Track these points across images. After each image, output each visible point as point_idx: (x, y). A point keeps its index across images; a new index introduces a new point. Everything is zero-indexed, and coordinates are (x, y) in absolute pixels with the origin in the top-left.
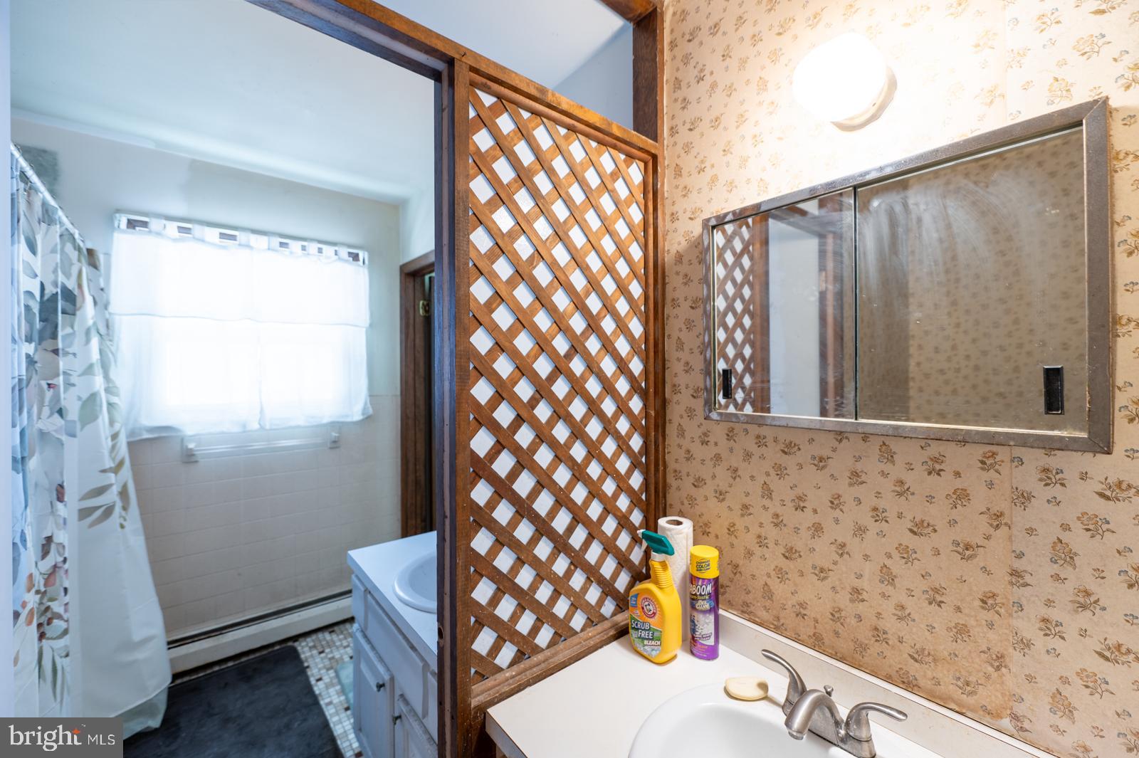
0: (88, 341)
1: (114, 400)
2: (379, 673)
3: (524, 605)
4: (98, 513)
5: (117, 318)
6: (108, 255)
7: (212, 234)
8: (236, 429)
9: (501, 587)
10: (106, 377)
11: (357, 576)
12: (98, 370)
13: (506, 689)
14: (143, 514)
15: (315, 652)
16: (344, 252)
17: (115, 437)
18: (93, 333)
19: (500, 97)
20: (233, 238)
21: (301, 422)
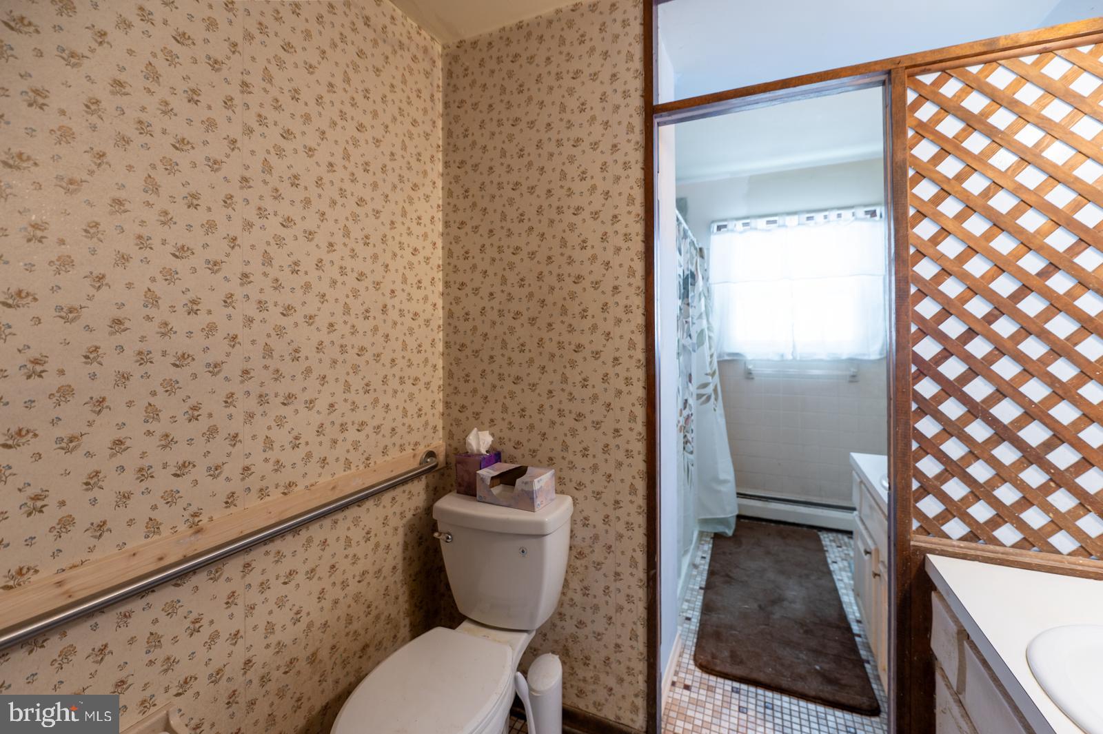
0: (700, 300)
1: (712, 335)
2: (868, 544)
3: (977, 494)
4: (704, 398)
5: (713, 286)
6: (708, 249)
7: (761, 223)
8: (777, 358)
9: (949, 469)
10: (708, 320)
11: (857, 473)
12: (704, 316)
13: (950, 549)
14: (725, 407)
15: (834, 544)
16: (860, 212)
17: (712, 356)
18: (702, 295)
19: (943, 71)
20: (775, 222)
21: (823, 357)
